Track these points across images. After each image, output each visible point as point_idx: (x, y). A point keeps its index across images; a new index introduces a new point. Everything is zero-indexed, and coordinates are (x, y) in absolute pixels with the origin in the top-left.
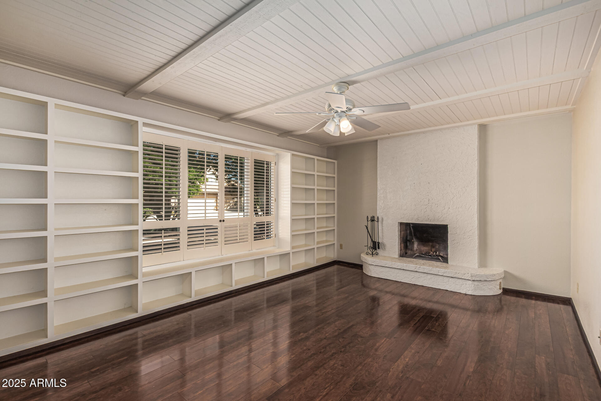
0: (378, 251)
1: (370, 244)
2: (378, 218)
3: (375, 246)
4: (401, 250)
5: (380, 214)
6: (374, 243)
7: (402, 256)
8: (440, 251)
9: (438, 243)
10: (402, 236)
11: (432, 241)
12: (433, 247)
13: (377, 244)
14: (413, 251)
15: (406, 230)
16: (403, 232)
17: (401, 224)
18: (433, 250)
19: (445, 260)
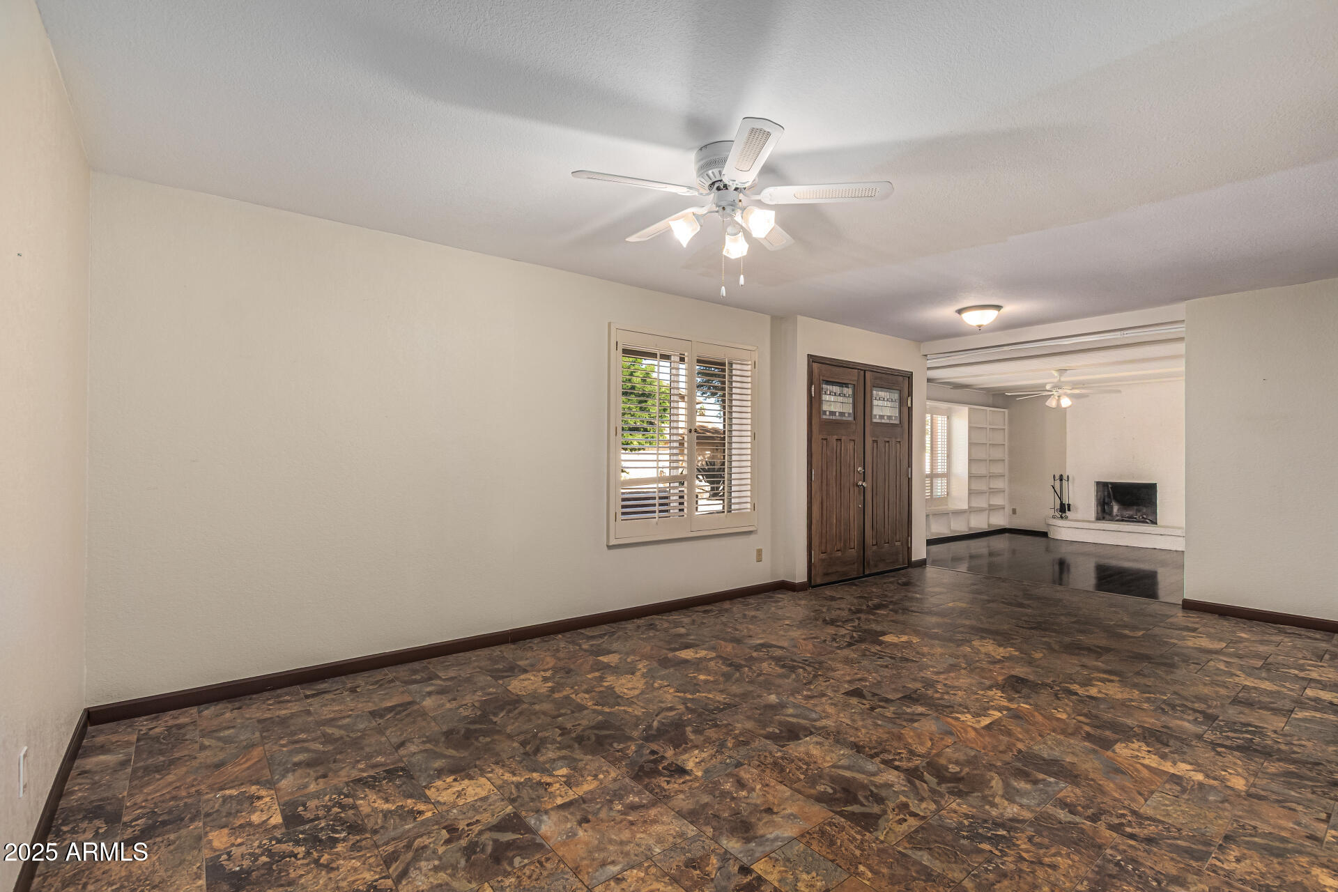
0: (1068, 513)
1: (1058, 506)
2: (1068, 476)
3: (1064, 508)
4: (1097, 513)
5: (1069, 471)
6: (1062, 505)
7: (1098, 519)
8: (1147, 515)
9: (1145, 506)
10: (1099, 498)
11: (1138, 505)
12: (1138, 511)
13: (1066, 507)
14: (1113, 516)
15: (1104, 491)
16: (1099, 494)
17: (1098, 483)
18: (1139, 514)
19: (1154, 522)
